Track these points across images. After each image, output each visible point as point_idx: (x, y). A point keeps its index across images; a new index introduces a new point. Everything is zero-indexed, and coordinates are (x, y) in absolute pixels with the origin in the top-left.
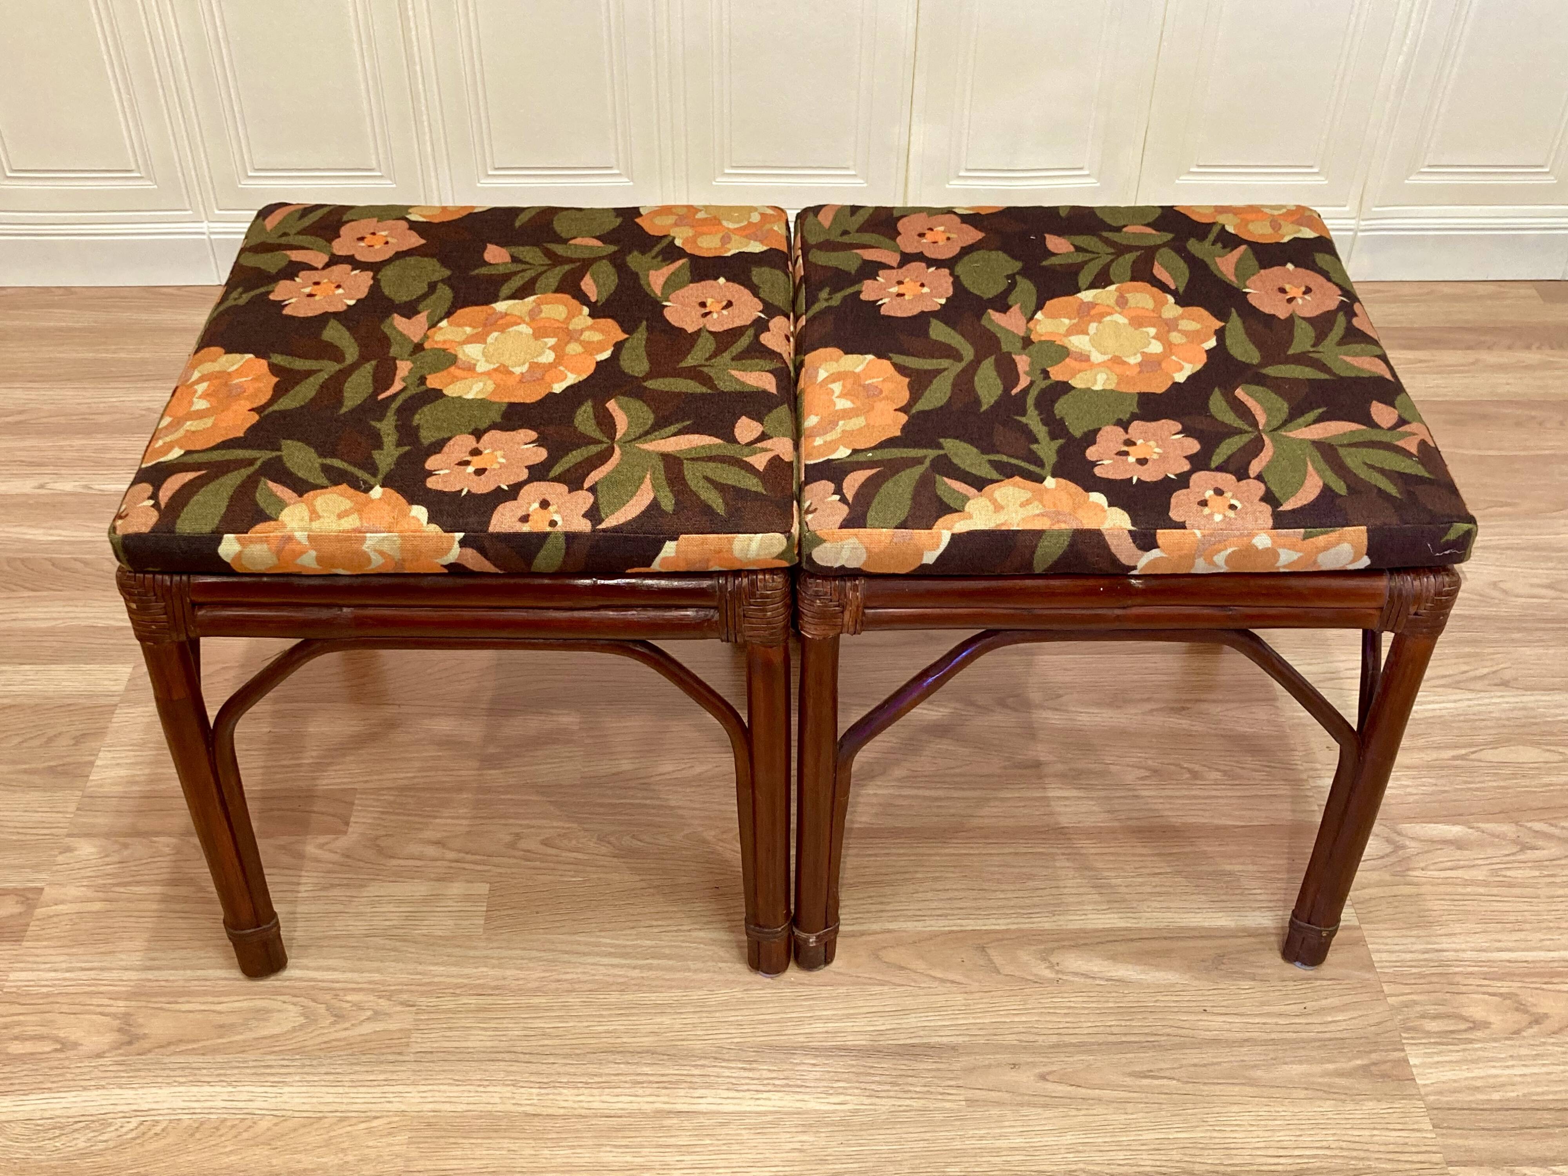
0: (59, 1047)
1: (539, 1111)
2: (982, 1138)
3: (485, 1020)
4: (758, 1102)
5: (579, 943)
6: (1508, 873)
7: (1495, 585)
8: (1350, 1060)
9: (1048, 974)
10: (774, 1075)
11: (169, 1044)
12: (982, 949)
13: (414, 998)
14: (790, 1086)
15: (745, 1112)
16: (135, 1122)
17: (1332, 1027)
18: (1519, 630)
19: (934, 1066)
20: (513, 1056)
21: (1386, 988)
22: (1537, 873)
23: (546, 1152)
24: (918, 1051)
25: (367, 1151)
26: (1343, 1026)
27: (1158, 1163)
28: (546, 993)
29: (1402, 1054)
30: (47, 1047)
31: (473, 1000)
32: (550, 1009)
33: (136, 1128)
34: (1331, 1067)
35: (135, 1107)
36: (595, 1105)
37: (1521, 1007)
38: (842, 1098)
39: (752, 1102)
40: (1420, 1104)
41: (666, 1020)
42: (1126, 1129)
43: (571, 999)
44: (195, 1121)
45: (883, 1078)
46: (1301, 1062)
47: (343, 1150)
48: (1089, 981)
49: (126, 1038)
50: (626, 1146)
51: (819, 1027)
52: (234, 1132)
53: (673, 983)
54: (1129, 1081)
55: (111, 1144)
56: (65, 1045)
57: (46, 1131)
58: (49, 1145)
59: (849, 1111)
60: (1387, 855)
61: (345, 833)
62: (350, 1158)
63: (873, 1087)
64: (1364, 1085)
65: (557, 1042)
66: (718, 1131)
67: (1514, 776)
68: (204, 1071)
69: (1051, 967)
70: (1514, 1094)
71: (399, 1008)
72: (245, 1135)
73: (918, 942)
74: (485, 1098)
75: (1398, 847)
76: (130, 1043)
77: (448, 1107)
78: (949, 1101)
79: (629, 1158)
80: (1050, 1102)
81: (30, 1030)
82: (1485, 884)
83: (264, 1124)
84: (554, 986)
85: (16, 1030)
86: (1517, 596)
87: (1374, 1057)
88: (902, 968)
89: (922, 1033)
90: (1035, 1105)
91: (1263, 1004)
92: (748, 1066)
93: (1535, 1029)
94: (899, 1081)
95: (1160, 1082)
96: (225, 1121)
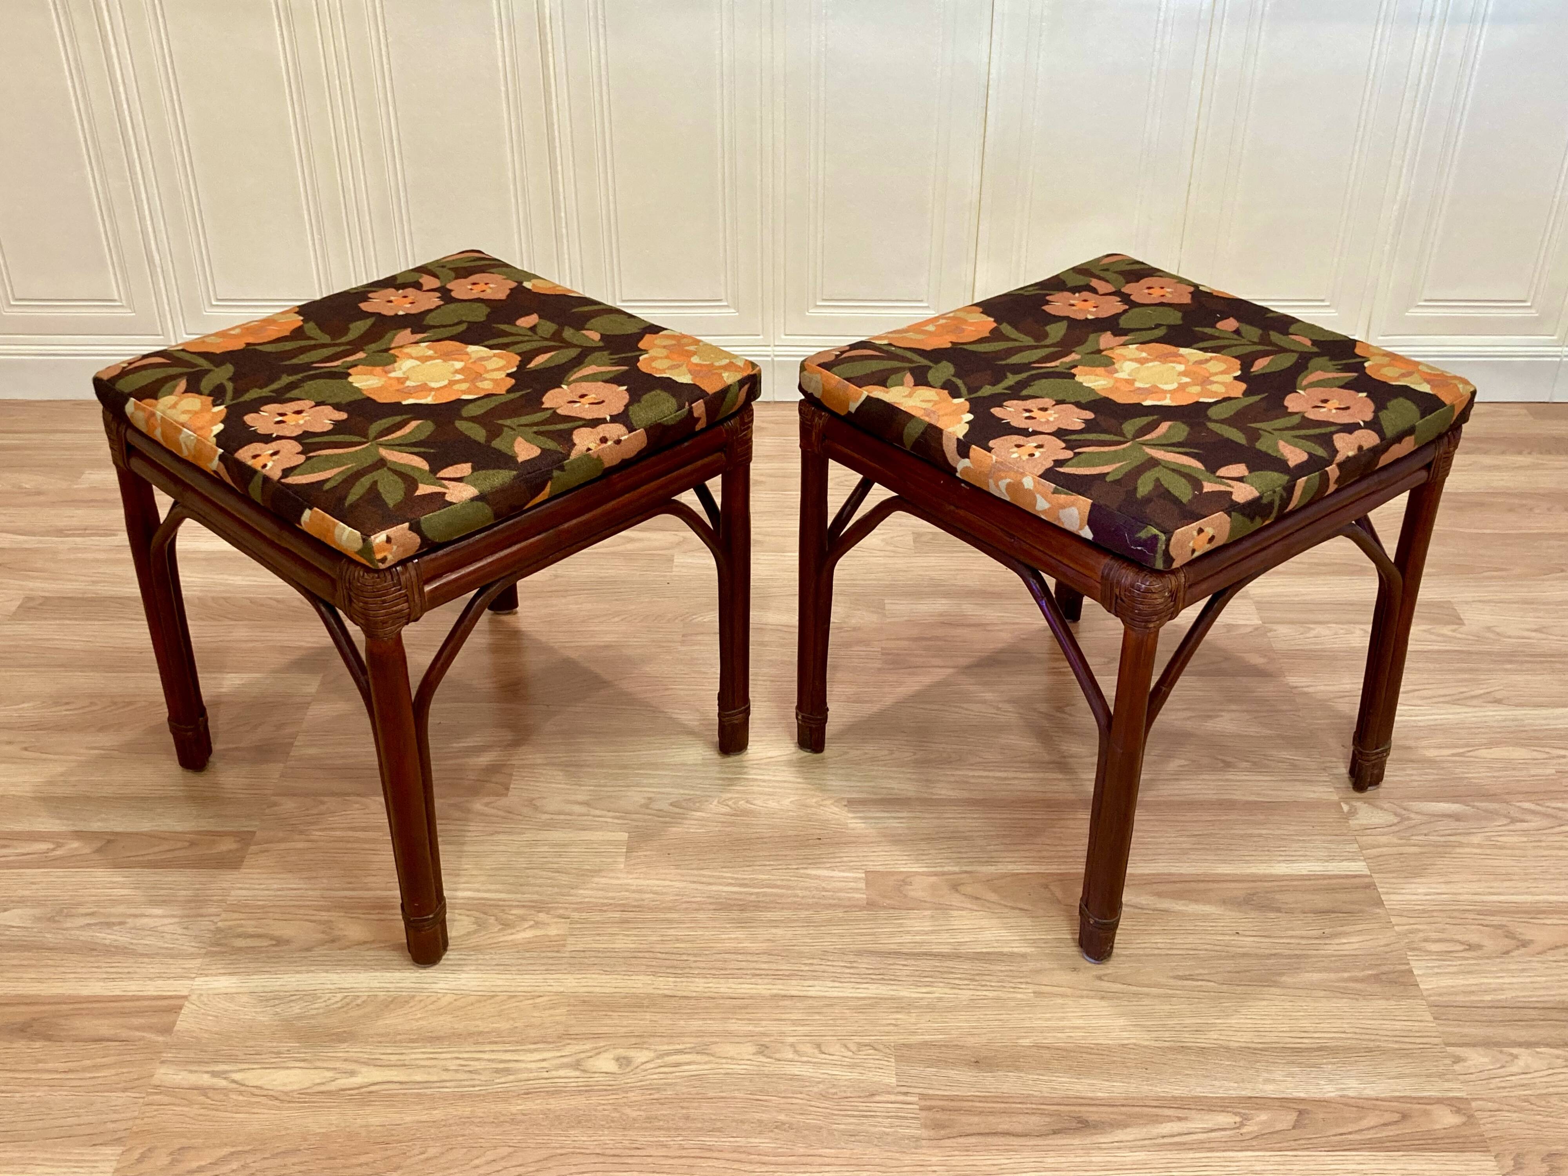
0: (274, 943)
1: (674, 994)
2: (1049, 1019)
3: (629, 929)
4: (860, 991)
5: (704, 876)
6: (1500, 839)
7: (1489, 629)
8: (1363, 970)
10: (871, 972)
12: (1046, 887)
13: (567, 913)
14: (884, 980)
15: (846, 998)
16: (339, 996)
17: (1347, 946)
18: (1511, 662)
19: (1008, 968)
20: (651, 955)
21: (1394, 920)
22: (1525, 839)
23: (682, 1022)
24: (992, 957)
25: (533, 1020)
26: (1356, 946)
27: (1198, 1041)
29: (1408, 967)
30: (266, 942)
31: (617, 915)
32: (683, 922)
33: (342, 1000)
34: (1346, 975)
35: (338, 986)
36: (722, 990)
37: (1510, 935)
38: (928, 990)
39: (851, 991)
40: (1424, 1002)
41: (779, 932)
42: (1170, 1015)
43: (700, 916)
44: (389, 996)
45: (963, 976)
46: (1320, 971)
47: (513, 1019)
48: (1137, 911)
49: (329, 939)
50: (748, 1020)
51: (908, 938)
53: (784, 907)
54: (1172, 982)
55: (321, 1011)
56: (279, 942)
57: (268, 1000)
58: (271, 1010)
59: (936, 998)
60: (1394, 825)
61: (506, 795)
62: (519, 1024)
63: (957, 982)
64: (1376, 988)
65: (688, 945)
66: (824, 1010)
67: (1506, 769)
70: (1503, 997)
71: (556, 920)
72: (432, 1007)
73: (991, 880)
74: (629, 984)
75: (1403, 819)
76: (333, 941)
77: (597, 990)
78: (1019, 993)
79: (751, 1028)
80: (1104, 997)
81: (251, 930)
82: (1480, 846)
83: (446, 1000)
84: (684, 906)
85: (240, 930)
86: (1509, 637)
87: (1385, 969)
88: (977, 899)
89: (995, 945)
90: (1092, 998)
91: (1287, 929)
92: (849, 966)
93: (1523, 950)
94: (977, 978)
95: (1200, 983)
96: (414, 997)
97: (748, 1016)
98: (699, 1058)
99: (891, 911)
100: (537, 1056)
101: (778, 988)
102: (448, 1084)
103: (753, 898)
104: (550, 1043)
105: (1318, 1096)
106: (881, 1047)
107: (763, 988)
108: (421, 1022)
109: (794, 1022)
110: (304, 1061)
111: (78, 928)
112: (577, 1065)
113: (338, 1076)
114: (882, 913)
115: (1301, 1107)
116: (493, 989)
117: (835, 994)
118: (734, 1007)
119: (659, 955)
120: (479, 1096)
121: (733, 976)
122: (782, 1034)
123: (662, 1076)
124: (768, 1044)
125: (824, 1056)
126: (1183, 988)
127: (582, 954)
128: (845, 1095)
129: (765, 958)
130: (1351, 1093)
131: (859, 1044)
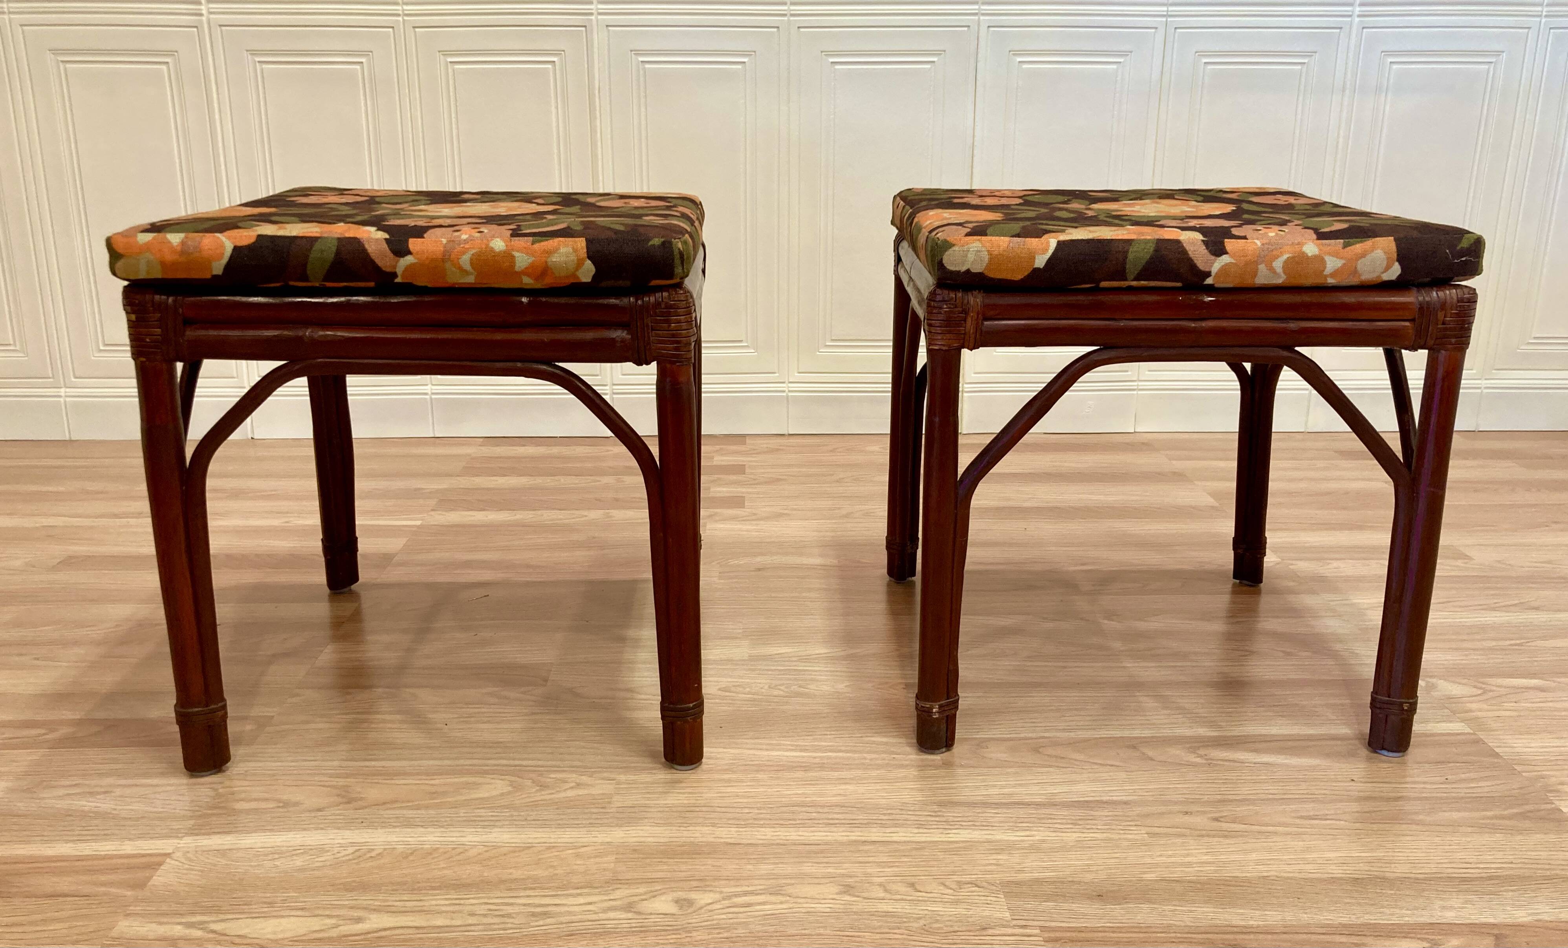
0: (281, 805)
1: (739, 842)
2: (1170, 856)
4: (950, 835)
7: (1499, 562)
8: (1505, 809)
9: (1198, 760)
10: (959, 819)
11: (384, 803)
12: (1134, 747)
14: (976, 826)
15: (936, 842)
16: (351, 850)
17: (1479, 790)
18: (1532, 582)
19: (1110, 813)
21: (1517, 767)
23: (750, 867)
24: (1093, 804)
25: (576, 867)
26: (1488, 789)
27: (1348, 872)
28: (734, 772)
29: (1553, 806)
30: (271, 804)
32: (742, 781)
33: (353, 853)
34: (1489, 814)
35: (350, 841)
36: (792, 838)
38: (1028, 833)
39: (940, 836)
41: (850, 787)
42: (1308, 850)
43: (760, 776)
44: (408, 849)
45: (1064, 821)
46: (1459, 811)
47: (552, 866)
48: (1239, 763)
49: (344, 800)
50: (827, 863)
51: (994, 790)
52: (447, 856)
53: (852, 767)
54: (1298, 821)
55: (328, 862)
56: (286, 804)
57: (266, 855)
58: (268, 864)
59: (1038, 840)
60: (1479, 694)
62: (559, 871)
63: (1056, 826)
64: (1527, 824)
65: (750, 800)
66: (913, 853)
68: (418, 819)
69: (1201, 756)
72: (458, 858)
73: (1073, 744)
74: (685, 834)
76: (348, 803)
77: (649, 839)
78: (1131, 834)
79: (830, 870)
80: (1227, 835)
83: (474, 852)
87: (1528, 808)
88: (1063, 758)
89: (1092, 794)
90: (1214, 836)
91: (1407, 777)
92: (933, 814)
94: (1080, 822)
95: (1328, 822)
96: (438, 848)
97: (826, 860)
98: (773, 898)
99: (972, 769)
100: (581, 900)
101: (856, 835)
102: (473, 928)
103: (817, 761)
104: (596, 888)
105: (1509, 921)
106: (985, 884)
107: (840, 835)
108: (446, 872)
109: (879, 864)
110: (302, 909)
111: (54, 798)
112: (629, 907)
113: (341, 922)
114: (960, 771)
115: (1496, 932)
116: (530, 841)
117: (923, 839)
118: (809, 852)
119: (719, 809)
120: (511, 938)
121: (803, 825)
122: (867, 875)
123: (731, 916)
124: (853, 884)
125: (920, 894)
126: (1312, 826)
127: (633, 810)
128: (951, 929)
129: (837, 810)
130: (1546, 917)
131: (958, 882)
